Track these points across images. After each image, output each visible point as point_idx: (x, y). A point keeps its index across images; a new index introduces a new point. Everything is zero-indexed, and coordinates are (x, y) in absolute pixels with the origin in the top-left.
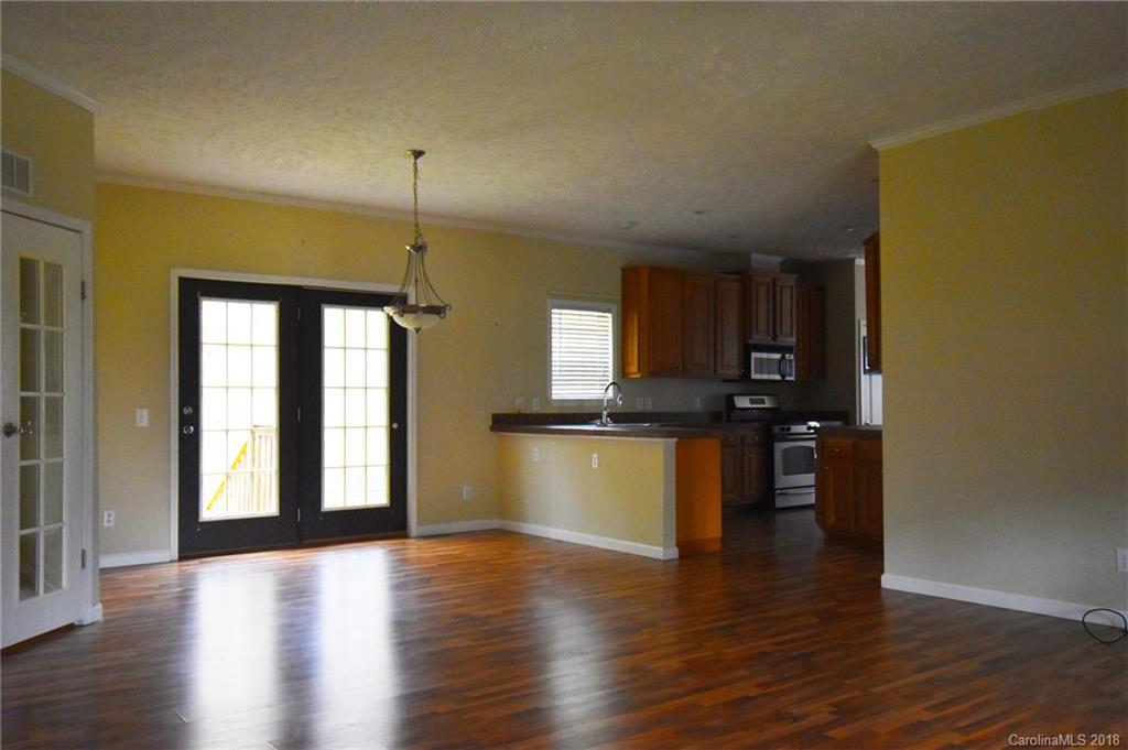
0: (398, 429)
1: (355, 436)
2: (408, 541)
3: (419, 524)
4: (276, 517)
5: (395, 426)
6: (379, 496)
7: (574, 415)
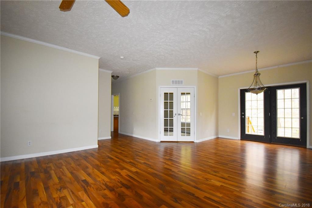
2: (307, 150)
3: (310, 145)
4: (263, 136)
5: (302, 118)
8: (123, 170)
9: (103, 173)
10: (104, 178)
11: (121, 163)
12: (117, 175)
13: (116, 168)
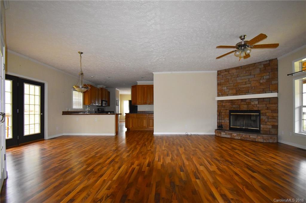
0: (42, 115)
1: (32, 117)
2: (45, 141)
3: (48, 136)
4: (12, 139)
5: (42, 114)
6: (37, 131)
7: (76, 112)
8: (213, 171)
9: (237, 174)
10: (235, 169)
11: (211, 180)
12: (221, 168)
13: (220, 175)
